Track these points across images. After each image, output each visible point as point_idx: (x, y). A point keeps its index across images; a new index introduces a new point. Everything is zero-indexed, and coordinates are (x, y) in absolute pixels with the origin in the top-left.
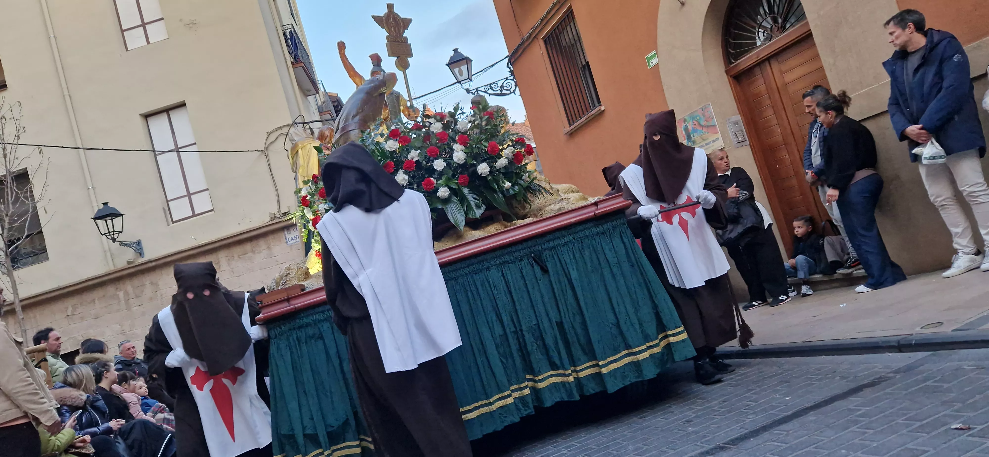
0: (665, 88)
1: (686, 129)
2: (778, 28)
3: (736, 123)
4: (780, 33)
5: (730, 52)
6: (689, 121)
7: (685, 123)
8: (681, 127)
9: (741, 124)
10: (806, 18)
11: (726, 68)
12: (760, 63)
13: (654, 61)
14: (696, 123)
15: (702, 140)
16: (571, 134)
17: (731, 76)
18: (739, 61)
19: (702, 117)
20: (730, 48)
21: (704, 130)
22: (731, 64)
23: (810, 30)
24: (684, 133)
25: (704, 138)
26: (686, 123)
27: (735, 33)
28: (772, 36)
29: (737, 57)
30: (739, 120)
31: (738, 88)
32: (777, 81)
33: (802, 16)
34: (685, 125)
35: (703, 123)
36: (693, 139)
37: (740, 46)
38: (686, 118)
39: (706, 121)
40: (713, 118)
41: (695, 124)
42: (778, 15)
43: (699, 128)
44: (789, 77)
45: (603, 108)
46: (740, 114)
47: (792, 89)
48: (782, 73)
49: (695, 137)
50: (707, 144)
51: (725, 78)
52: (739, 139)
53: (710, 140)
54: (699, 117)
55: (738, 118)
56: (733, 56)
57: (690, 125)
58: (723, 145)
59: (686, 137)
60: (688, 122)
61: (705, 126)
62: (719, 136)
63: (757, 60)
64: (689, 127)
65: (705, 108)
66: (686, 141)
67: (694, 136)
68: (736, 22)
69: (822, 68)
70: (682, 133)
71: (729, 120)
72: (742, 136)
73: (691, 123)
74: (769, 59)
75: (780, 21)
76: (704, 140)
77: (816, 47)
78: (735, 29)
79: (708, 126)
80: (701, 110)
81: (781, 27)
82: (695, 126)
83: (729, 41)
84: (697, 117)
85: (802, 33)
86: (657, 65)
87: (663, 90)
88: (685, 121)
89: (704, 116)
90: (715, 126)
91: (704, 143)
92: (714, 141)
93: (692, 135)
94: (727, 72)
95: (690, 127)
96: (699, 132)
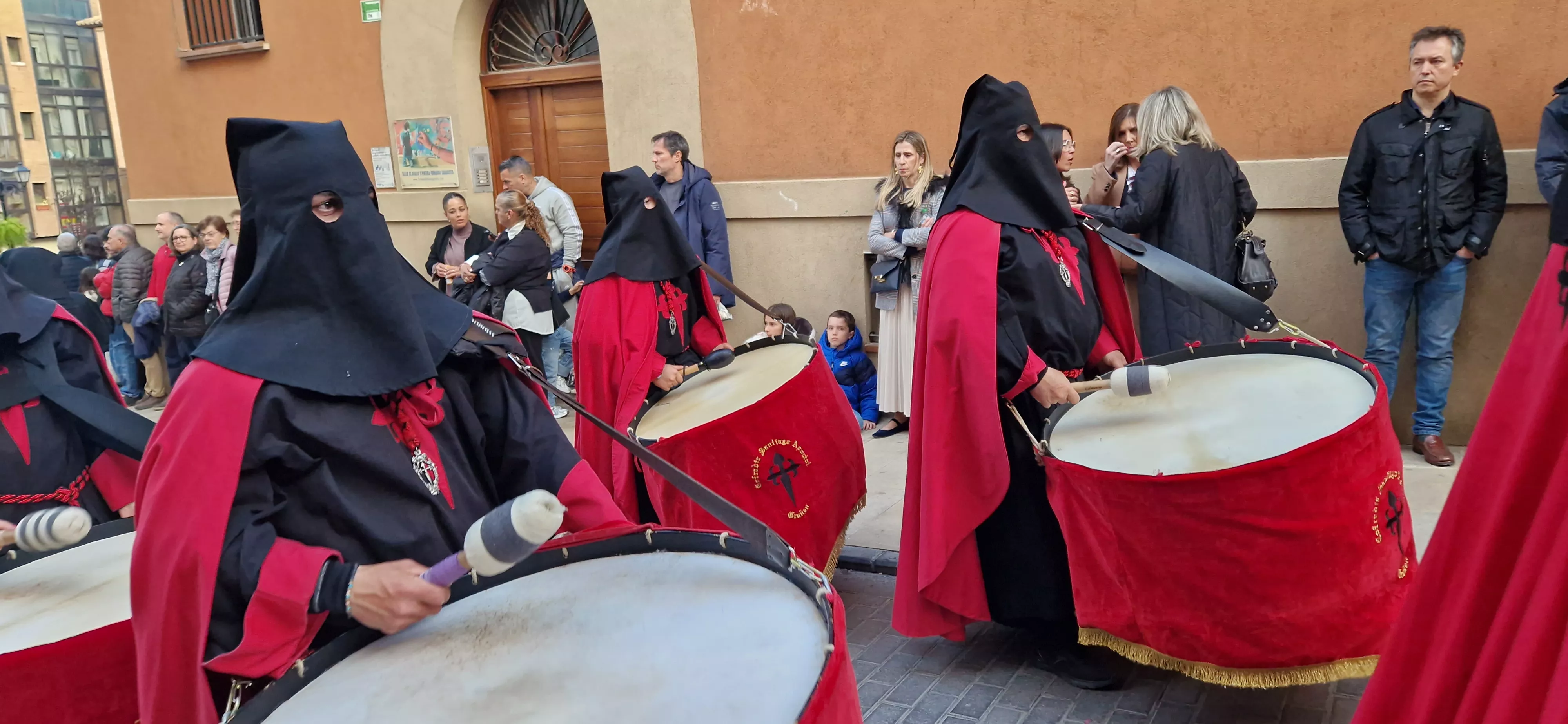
0: (384, 64)
1: (406, 139)
2: (563, 52)
3: (481, 158)
4: (563, 60)
5: (492, 53)
6: (414, 130)
7: (406, 129)
8: (398, 133)
9: (488, 160)
10: (598, 59)
11: (482, 72)
12: (530, 90)
13: (375, 16)
14: (423, 135)
15: (427, 164)
16: (192, 63)
17: (486, 88)
18: (502, 72)
19: (435, 132)
20: (493, 46)
21: (434, 151)
22: (490, 70)
23: (601, 77)
24: (402, 143)
25: (432, 164)
26: (408, 130)
27: (504, 29)
28: (552, 59)
29: (500, 63)
30: (485, 155)
31: (494, 108)
32: (546, 121)
33: (594, 53)
34: (405, 131)
35: (435, 141)
36: (413, 158)
37: (507, 51)
38: (410, 122)
39: (440, 140)
40: (450, 140)
41: (422, 138)
42: (565, 35)
43: (426, 145)
44: (562, 123)
45: (266, 46)
46: (489, 145)
47: (562, 139)
48: (555, 113)
49: (418, 156)
50: (433, 173)
51: (477, 88)
52: (481, 182)
53: (440, 169)
54: (430, 129)
55: (485, 150)
56: (495, 60)
57: (413, 135)
58: (458, 183)
59: (403, 151)
60: (412, 131)
61: (436, 147)
62: (455, 168)
63: (526, 82)
64: (411, 137)
65: (441, 122)
66: (402, 156)
67: (416, 154)
68: (508, 16)
69: (604, 129)
70: (399, 143)
71: (473, 150)
72: (485, 178)
73: (416, 132)
74: (542, 88)
75: (568, 45)
76: (430, 165)
77: (603, 99)
78: (504, 23)
79: (441, 149)
80: (435, 121)
81: (567, 52)
82: (419, 139)
83: (493, 37)
84: (426, 130)
85: (589, 76)
86: (377, 24)
87: (380, 66)
88: (407, 126)
89: (438, 131)
90: (451, 152)
91: (429, 169)
92: (445, 173)
93: (413, 152)
94: (483, 79)
95: (413, 139)
96: (424, 151)
